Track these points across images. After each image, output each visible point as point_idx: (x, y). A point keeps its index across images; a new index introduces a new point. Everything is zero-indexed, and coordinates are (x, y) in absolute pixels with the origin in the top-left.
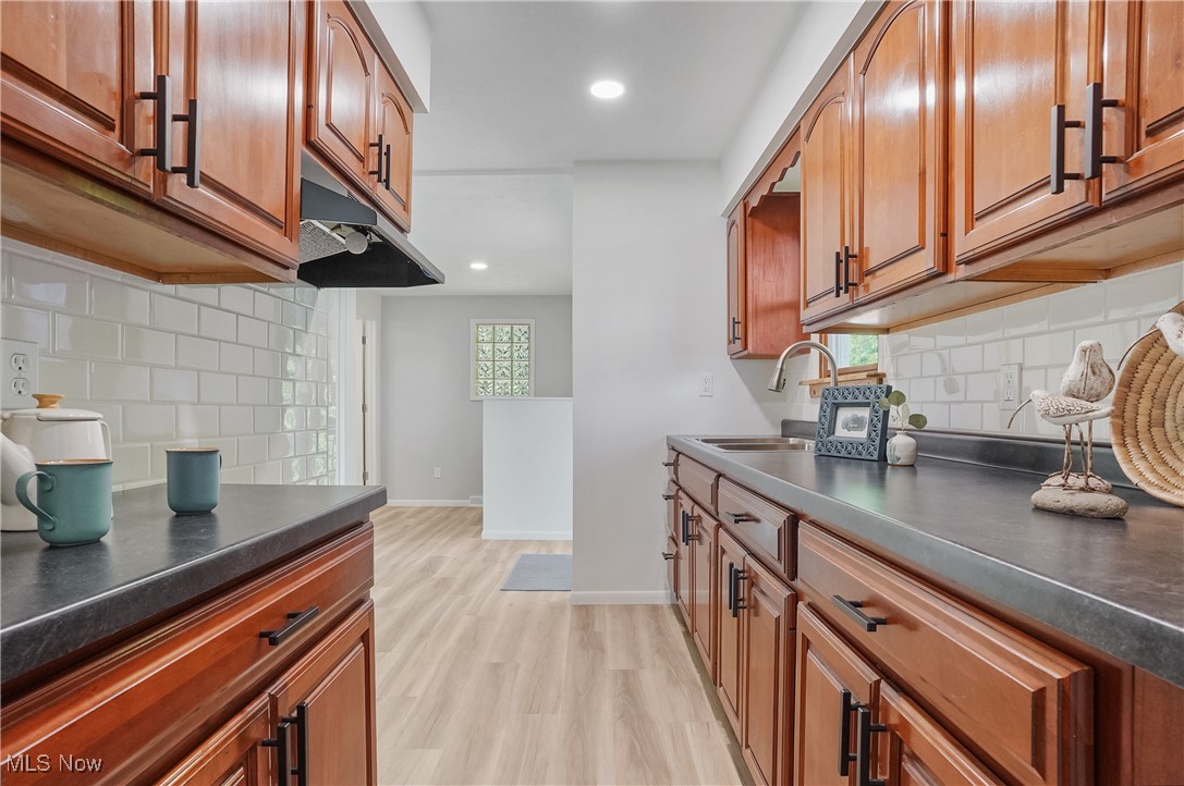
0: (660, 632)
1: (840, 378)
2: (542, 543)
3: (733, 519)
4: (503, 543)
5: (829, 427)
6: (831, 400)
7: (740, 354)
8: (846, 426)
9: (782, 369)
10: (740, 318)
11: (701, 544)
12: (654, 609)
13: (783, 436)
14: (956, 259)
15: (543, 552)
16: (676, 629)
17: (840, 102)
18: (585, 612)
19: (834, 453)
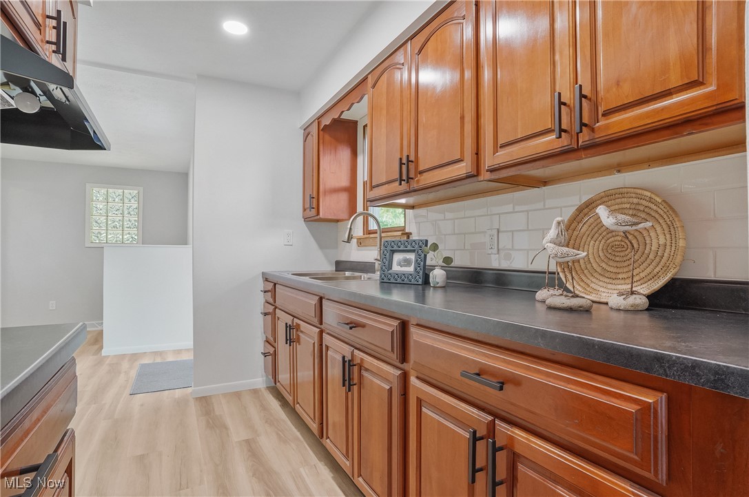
0: (264, 408)
1: (383, 235)
2: (156, 353)
3: (348, 327)
4: (122, 357)
5: (389, 265)
6: (389, 248)
7: (312, 219)
8: (399, 264)
9: (350, 229)
10: (315, 195)
11: (299, 344)
12: (255, 392)
13: (336, 271)
14: (487, 168)
15: (159, 360)
16: (274, 404)
17: (400, 69)
18: (205, 402)
19: (392, 280)
